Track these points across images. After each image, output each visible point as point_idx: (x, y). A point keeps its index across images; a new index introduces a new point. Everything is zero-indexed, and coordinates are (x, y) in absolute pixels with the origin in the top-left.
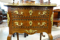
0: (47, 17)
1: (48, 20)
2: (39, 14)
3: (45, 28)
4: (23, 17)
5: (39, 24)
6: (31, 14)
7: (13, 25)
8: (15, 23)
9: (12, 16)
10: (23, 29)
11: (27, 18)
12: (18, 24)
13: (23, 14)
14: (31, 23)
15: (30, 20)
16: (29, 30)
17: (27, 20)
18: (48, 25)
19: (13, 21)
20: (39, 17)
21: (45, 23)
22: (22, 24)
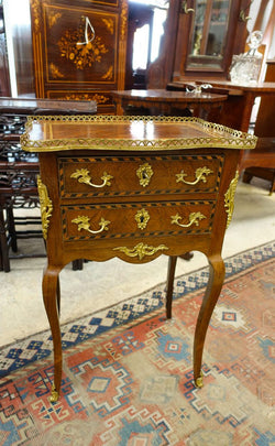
0: (211, 190)
1: (215, 202)
2: (181, 179)
3: (198, 236)
4: (111, 194)
5: (176, 219)
6: (144, 183)
7: (65, 230)
8: (76, 221)
9: (63, 193)
10: (109, 245)
11: (127, 200)
12: (86, 227)
13: (109, 184)
14: (142, 219)
15: (139, 205)
16: (132, 247)
17: (129, 206)
18: (211, 225)
19: (64, 211)
20: (178, 191)
21: (201, 216)
22: (104, 224)
